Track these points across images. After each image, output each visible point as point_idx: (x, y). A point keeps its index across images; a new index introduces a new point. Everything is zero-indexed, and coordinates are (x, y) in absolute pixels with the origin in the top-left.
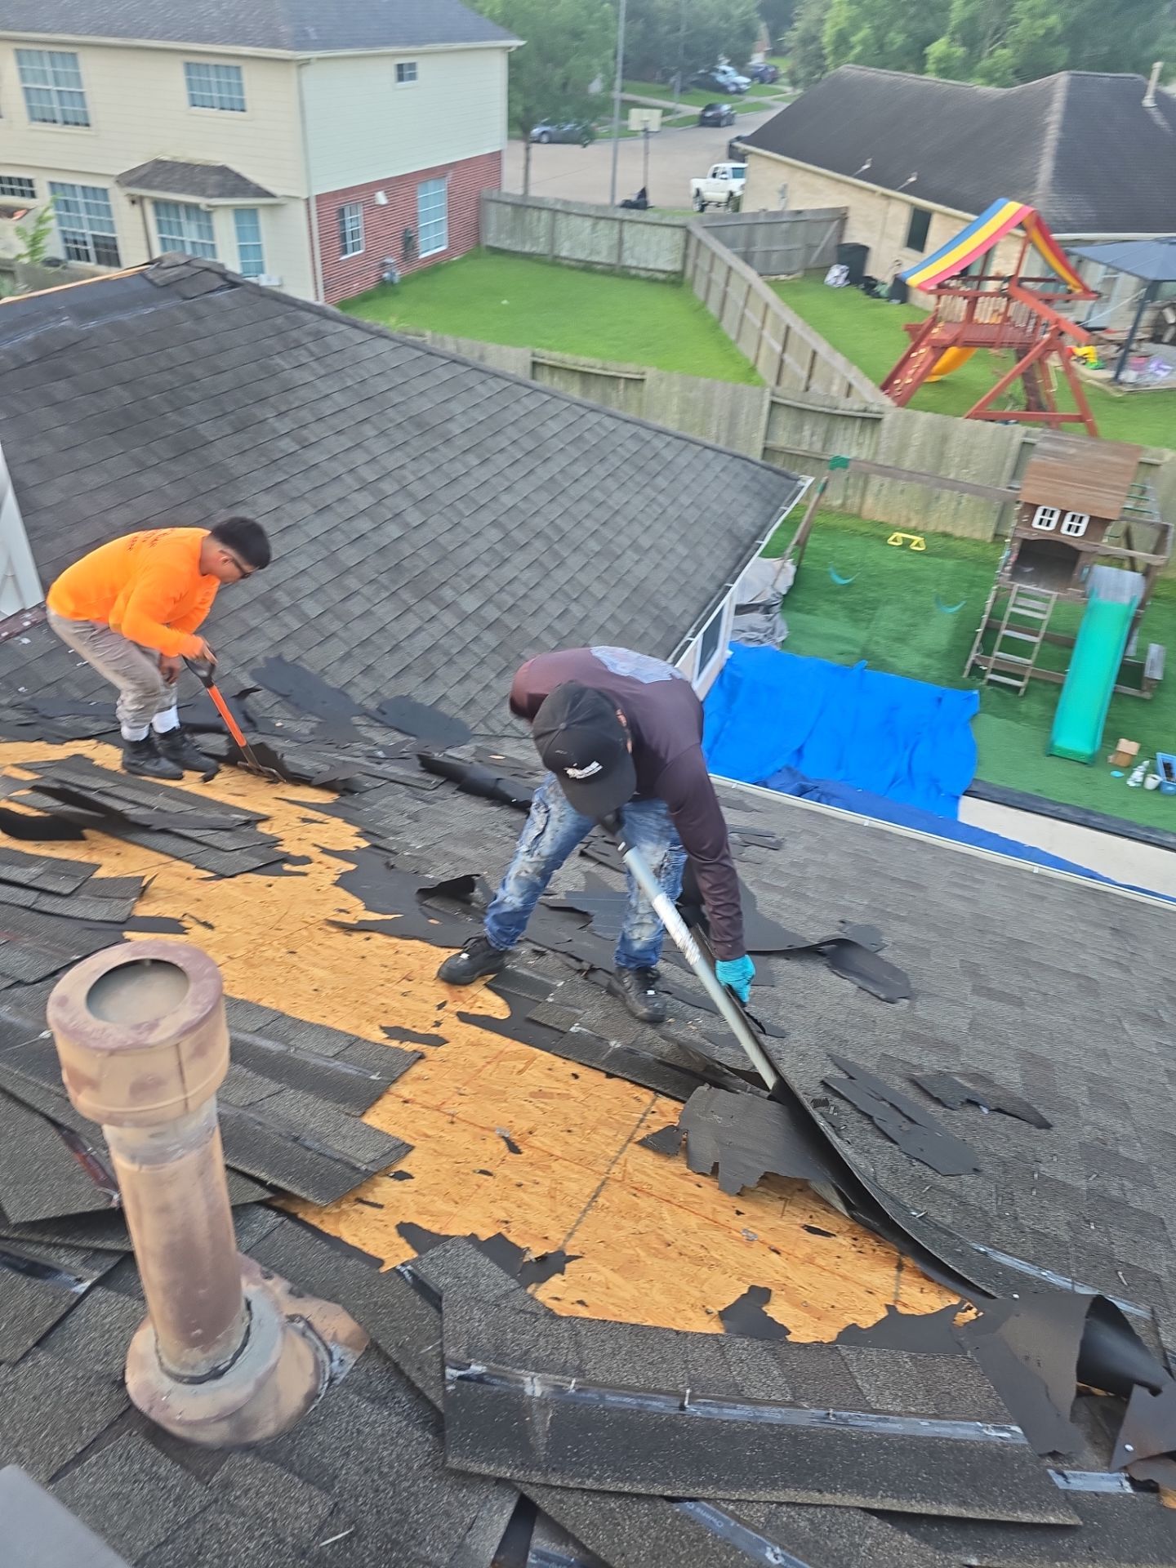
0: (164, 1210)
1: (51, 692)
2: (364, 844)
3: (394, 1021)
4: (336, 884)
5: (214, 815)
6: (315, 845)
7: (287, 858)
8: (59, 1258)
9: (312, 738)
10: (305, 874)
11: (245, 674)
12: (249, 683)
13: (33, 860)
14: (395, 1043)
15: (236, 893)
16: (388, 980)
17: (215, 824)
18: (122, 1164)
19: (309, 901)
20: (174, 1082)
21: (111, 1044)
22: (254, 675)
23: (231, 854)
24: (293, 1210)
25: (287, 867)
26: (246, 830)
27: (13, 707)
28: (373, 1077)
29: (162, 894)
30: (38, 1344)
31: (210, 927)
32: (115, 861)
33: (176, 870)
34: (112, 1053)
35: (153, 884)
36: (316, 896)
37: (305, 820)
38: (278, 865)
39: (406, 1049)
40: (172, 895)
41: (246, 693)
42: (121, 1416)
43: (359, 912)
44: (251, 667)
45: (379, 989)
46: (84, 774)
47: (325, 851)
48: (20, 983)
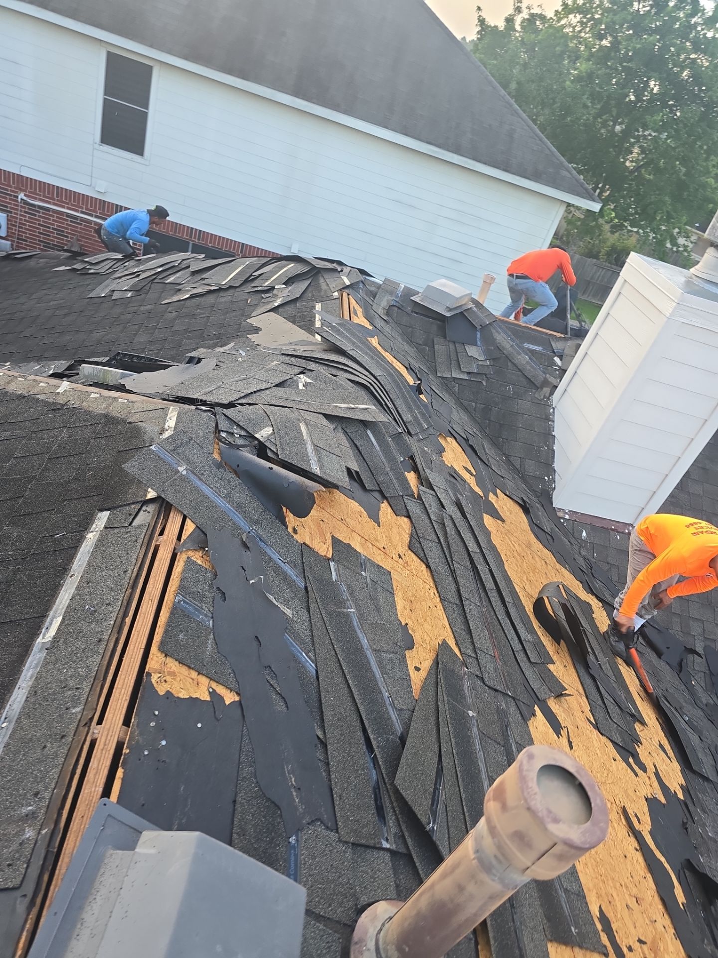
0: (461, 888)
1: (606, 567)
2: (680, 795)
3: (610, 915)
4: (647, 799)
5: (622, 694)
6: (655, 766)
7: (635, 756)
8: (391, 819)
9: (705, 708)
10: (636, 775)
11: (703, 644)
12: (699, 649)
13: (533, 632)
14: (599, 926)
15: (596, 744)
16: (627, 887)
17: (617, 700)
18: (469, 843)
19: (626, 791)
20: (536, 855)
21: (532, 804)
22: (705, 648)
23: (611, 723)
24: (480, 940)
25: (631, 760)
26: (630, 719)
27: (584, 558)
28: (573, 929)
29: (565, 706)
30: (353, 844)
31: (571, 747)
32: (561, 668)
33: (581, 700)
34: (529, 809)
35: (567, 698)
36: (631, 792)
37: (661, 746)
38: (628, 754)
39: (602, 938)
40: (569, 711)
41: (693, 652)
42: (345, 925)
43: (645, 827)
44: (708, 643)
45: (618, 885)
46: (584, 614)
47: (657, 774)
48: (482, 679)
